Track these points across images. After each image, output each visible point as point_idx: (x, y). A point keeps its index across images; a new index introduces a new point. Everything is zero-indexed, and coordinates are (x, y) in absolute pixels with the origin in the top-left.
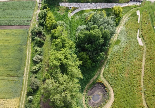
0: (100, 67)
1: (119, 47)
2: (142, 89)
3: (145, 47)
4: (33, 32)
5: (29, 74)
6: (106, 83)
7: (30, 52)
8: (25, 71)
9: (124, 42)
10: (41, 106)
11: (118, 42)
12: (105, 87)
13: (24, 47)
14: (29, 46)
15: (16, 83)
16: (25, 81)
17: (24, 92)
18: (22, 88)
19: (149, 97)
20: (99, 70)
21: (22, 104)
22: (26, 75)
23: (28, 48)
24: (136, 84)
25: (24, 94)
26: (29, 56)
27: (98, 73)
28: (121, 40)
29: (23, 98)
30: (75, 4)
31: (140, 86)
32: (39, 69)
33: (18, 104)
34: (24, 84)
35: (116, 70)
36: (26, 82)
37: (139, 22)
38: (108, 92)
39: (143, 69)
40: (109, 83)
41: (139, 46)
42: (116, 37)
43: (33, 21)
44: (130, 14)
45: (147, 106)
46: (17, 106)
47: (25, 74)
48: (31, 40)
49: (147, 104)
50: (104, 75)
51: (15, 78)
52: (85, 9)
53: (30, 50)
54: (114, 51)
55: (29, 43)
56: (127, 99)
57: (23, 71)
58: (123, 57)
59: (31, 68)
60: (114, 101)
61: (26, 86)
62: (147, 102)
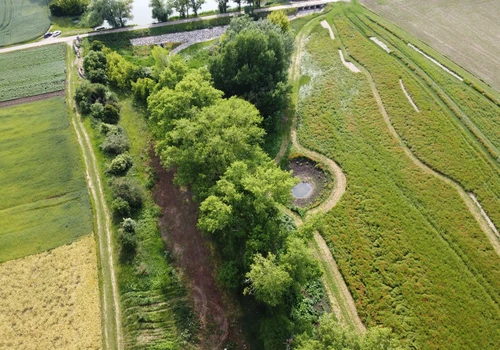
0: (284, 131)
1: (311, 87)
2: (399, 141)
3: (366, 73)
4: (82, 94)
5: (102, 180)
6: (312, 155)
7: (87, 139)
8: (88, 177)
9: (318, 76)
10: (165, 239)
11: (304, 80)
12: (315, 163)
13: (65, 133)
14: (79, 127)
15: (68, 207)
16: (95, 198)
17: (103, 218)
18: (93, 213)
19: (422, 150)
20: (284, 137)
21: (106, 246)
22: (95, 183)
23: (77, 132)
24: (380, 137)
25: (103, 225)
26: (86, 147)
27: (285, 142)
28: (309, 75)
29: (105, 233)
30: (170, 35)
31: (391, 137)
32: (129, 165)
33: (94, 249)
34: (96, 203)
35: (323, 126)
36: (99, 198)
37: (333, 37)
38: (324, 169)
39: (383, 108)
40: (320, 153)
41: (354, 74)
42: (298, 73)
43: (72, 81)
44: (309, 31)
45: (426, 167)
46: (91, 255)
47: (90, 183)
48: (78, 115)
49: (424, 163)
50: (301, 143)
51: (61, 199)
52: (199, 41)
53: (86, 135)
54: (303, 97)
55: (77, 122)
56: (375, 167)
57: (83, 178)
58: (328, 101)
59: (102, 166)
60: (348, 179)
61: (105, 206)
62: (423, 158)
